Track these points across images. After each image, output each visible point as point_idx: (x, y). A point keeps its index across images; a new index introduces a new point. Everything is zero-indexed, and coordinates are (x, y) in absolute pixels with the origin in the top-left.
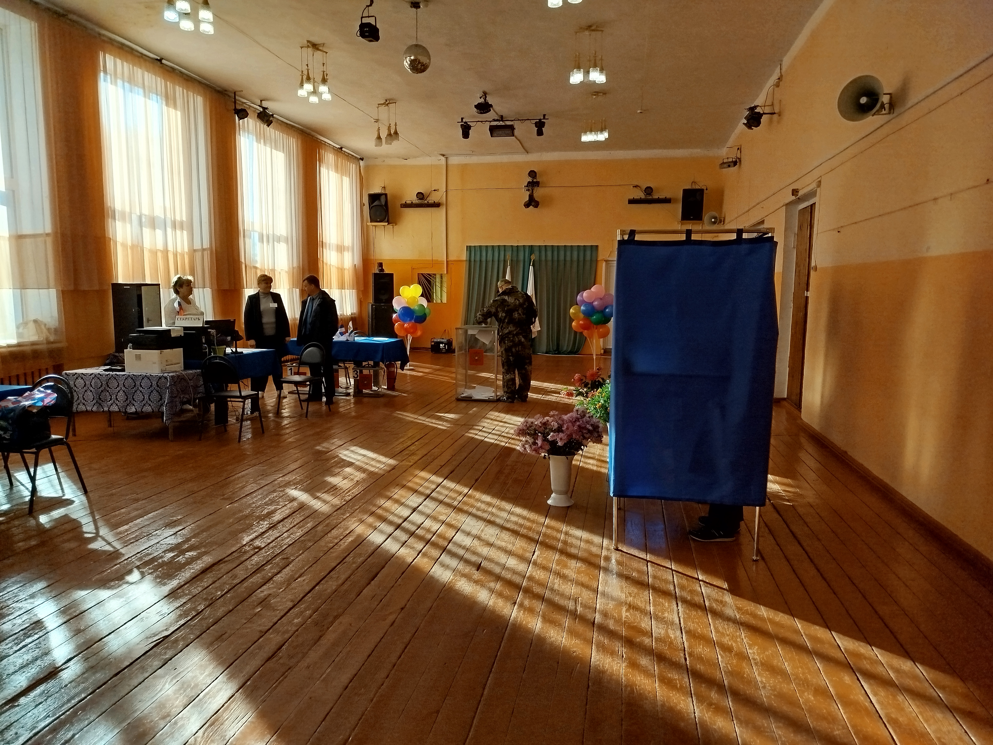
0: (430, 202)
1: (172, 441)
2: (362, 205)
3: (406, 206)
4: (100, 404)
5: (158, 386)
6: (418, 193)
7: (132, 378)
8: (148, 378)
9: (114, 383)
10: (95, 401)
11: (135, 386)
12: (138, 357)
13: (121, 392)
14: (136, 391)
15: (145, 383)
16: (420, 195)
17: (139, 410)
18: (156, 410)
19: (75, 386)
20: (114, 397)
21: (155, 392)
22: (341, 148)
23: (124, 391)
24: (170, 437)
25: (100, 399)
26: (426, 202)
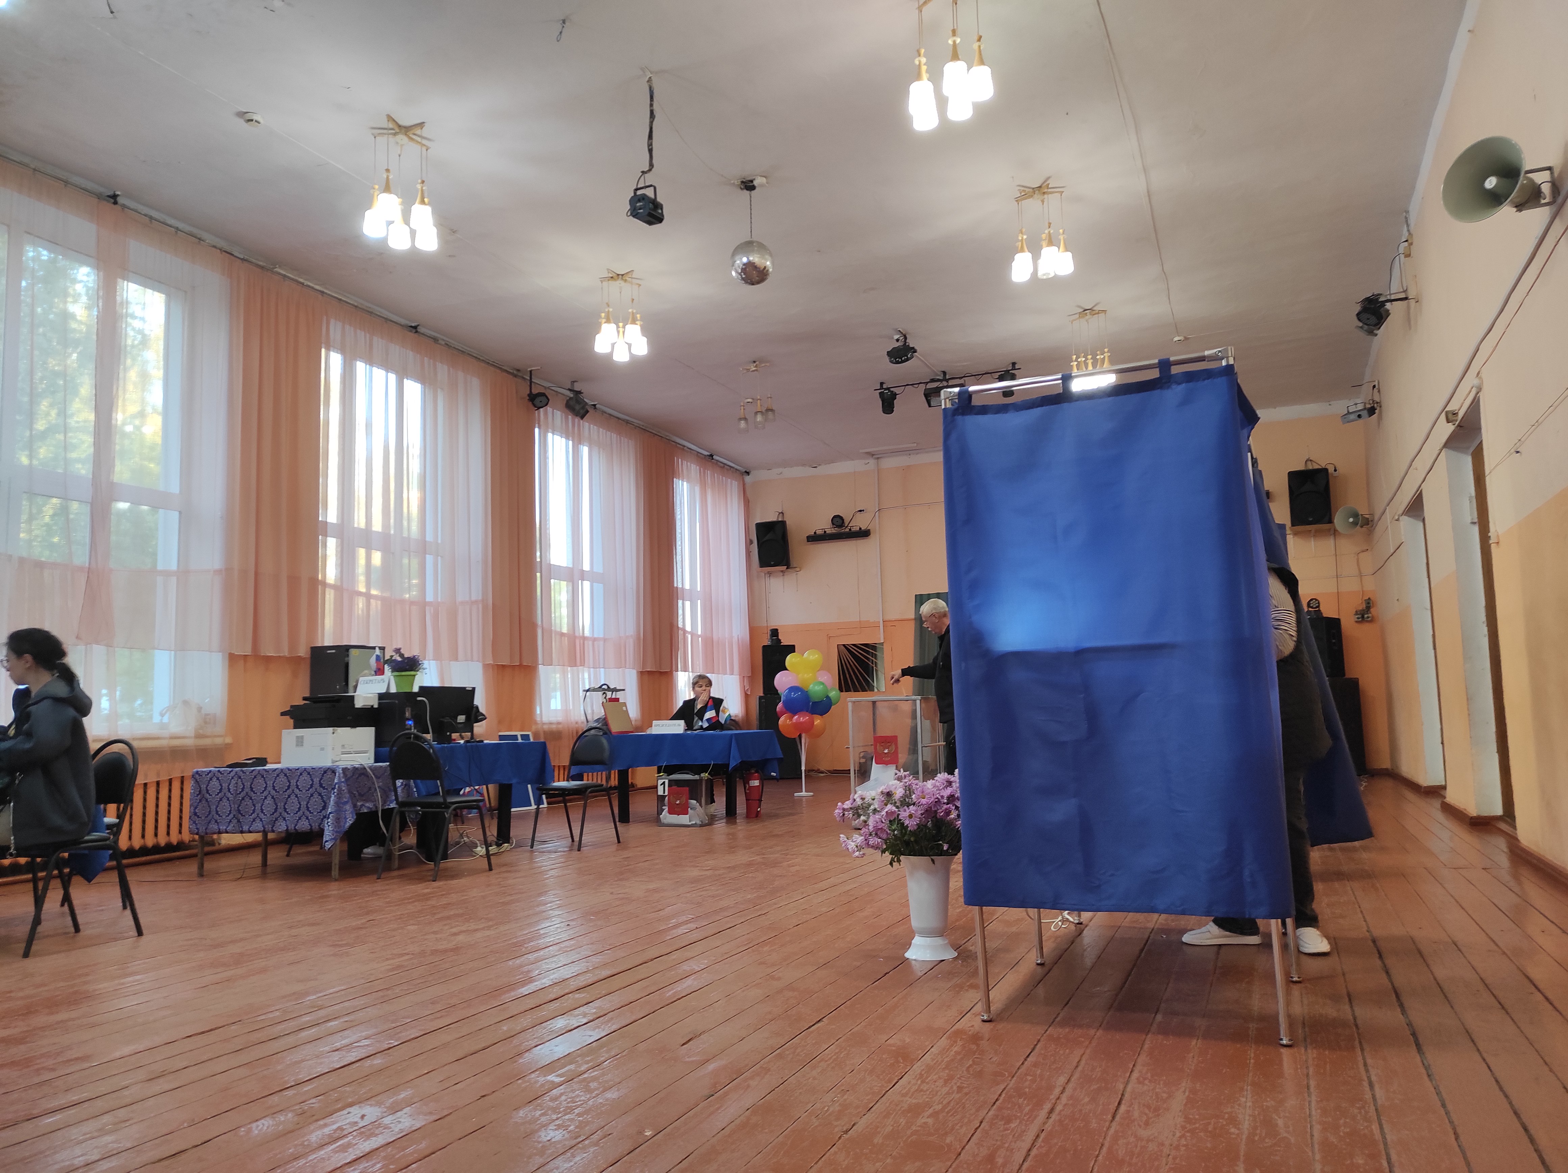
0: (853, 529)
1: (336, 880)
2: (749, 542)
3: (815, 538)
4: (239, 821)
5: (321, 785)
6: (835, 517)
7: (286, 775)
8: (309, 774)
9: (259, 784)
10: (231, 816)
11: (289, 787)
12: (300, 742)
13: (269, 798)
14: (289, 796)
15: (304, 781)
16: (838, 519)
17: (291, 827)
18: (315, 827)
19: (207, 791)
20: (258, 806)
21: (316, 795)
22: (711, 456)
23: (273, 797)
24: (335, 872)
25: (239, 811)
26: (847, 530)
